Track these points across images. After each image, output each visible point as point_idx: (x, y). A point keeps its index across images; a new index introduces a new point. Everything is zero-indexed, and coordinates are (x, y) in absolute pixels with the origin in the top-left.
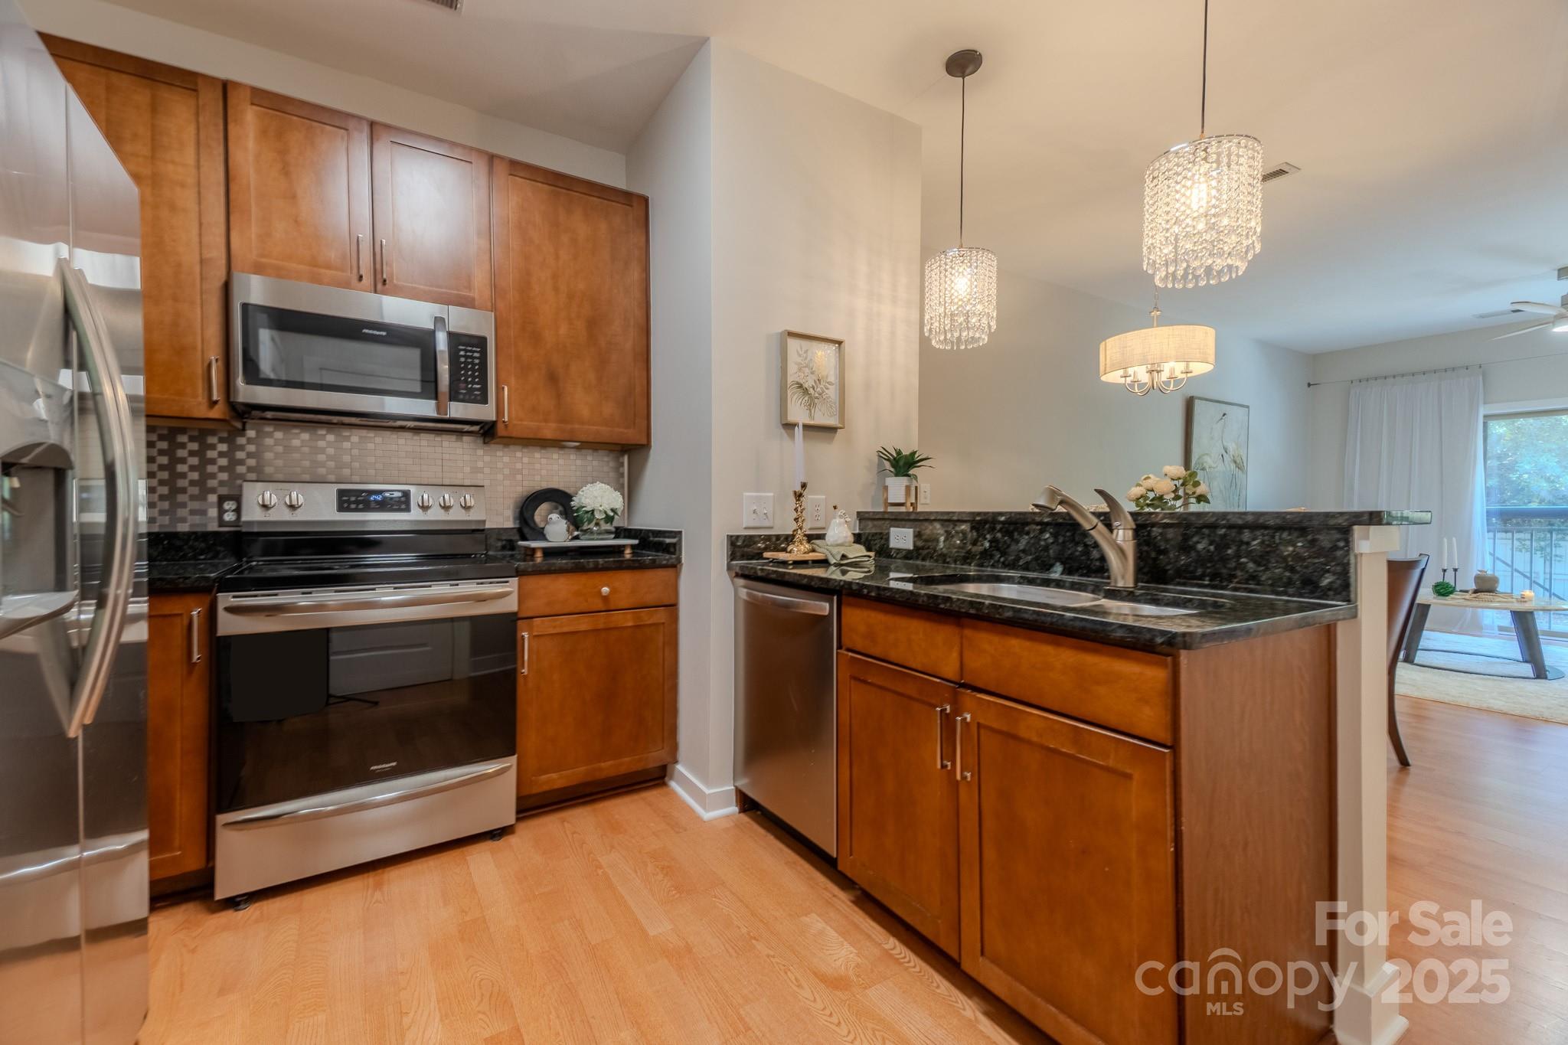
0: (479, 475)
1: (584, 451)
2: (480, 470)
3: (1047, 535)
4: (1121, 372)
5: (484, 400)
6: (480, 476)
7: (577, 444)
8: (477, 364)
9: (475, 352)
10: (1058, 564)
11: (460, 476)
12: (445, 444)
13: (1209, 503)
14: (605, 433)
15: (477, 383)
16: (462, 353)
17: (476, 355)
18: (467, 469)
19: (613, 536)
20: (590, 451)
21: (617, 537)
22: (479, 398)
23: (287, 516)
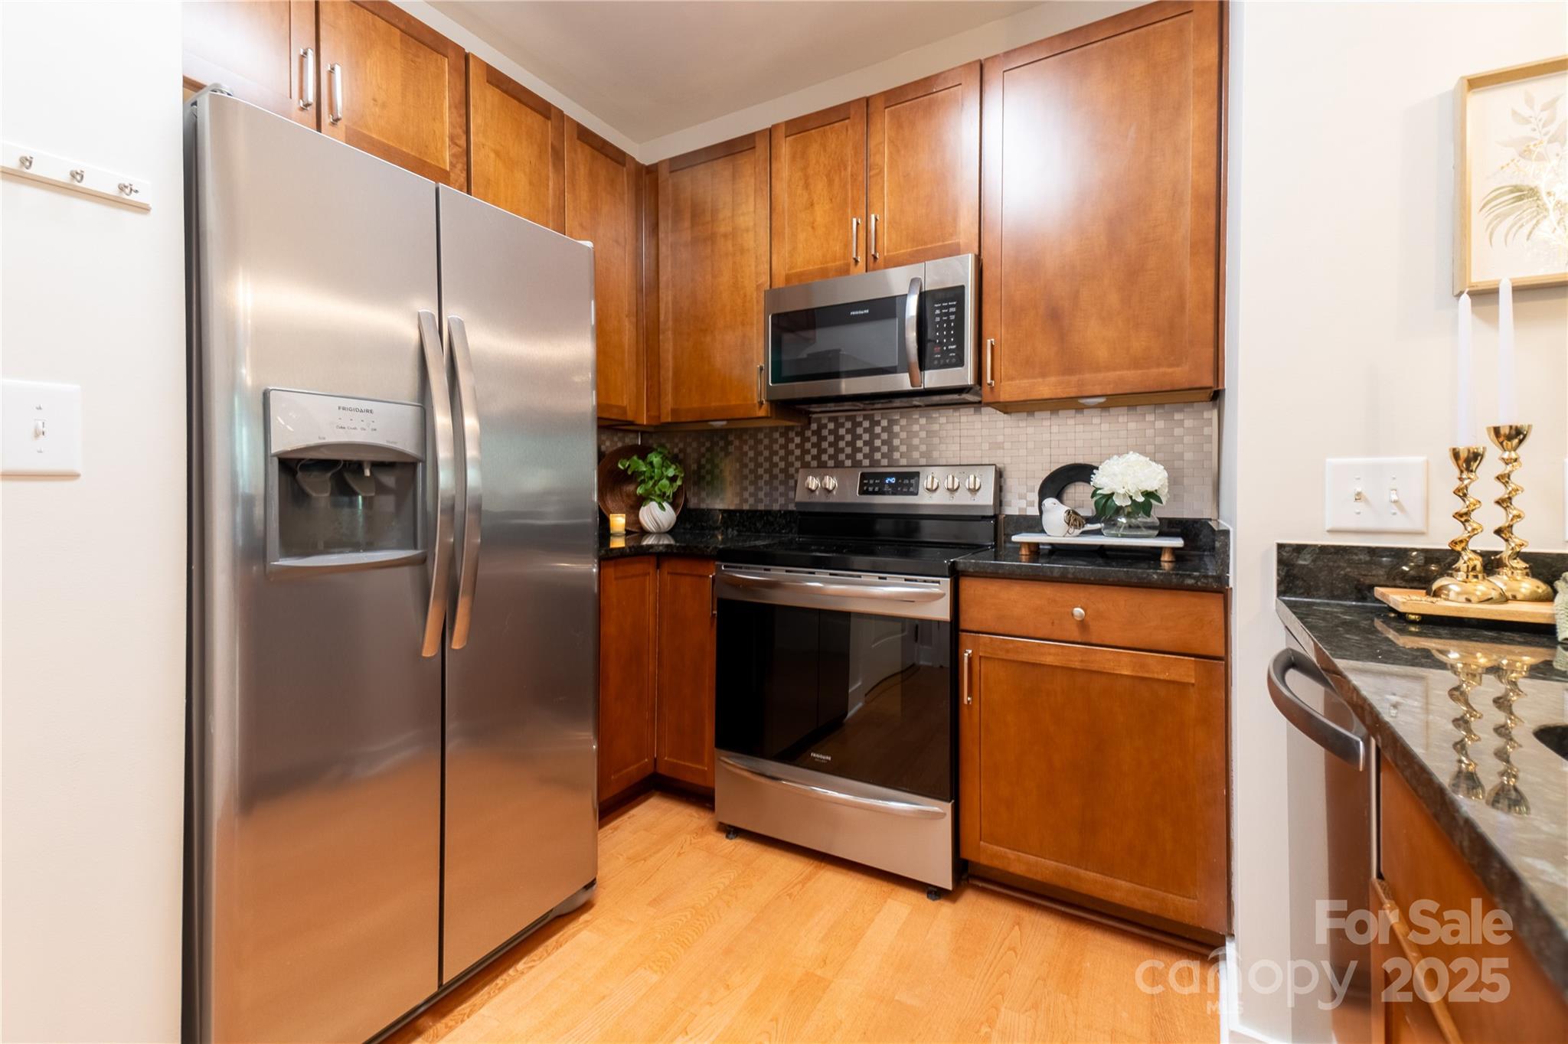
0: (998, 451)
1: (1113, 411)
2: (999, 446)
5: (960, 362)
6: (1000, 452)
7: (1102, 400)
8: (952, 321)
9: (948, 307)
11: (978, 453)
12: (964, 419)
14: (1132, 378)
15: (952, 344)
16: (938, 312)
17: (953, 310)
18: (986, 446)
19: (1156, 532)
20: (1124, 410)
21: (1161, 534)
22: (954, 360)
23: (823, 500)
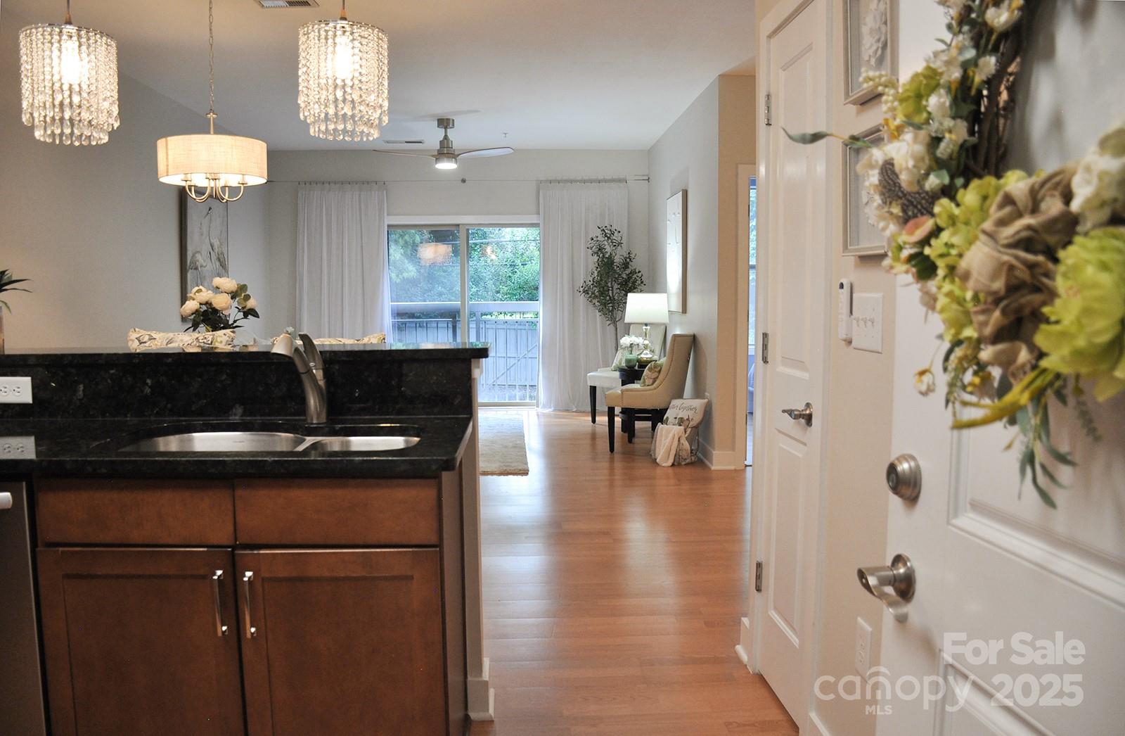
3: (224, 377)
4: (182, 177)
10: (237, 406)
13: (258, 317)
